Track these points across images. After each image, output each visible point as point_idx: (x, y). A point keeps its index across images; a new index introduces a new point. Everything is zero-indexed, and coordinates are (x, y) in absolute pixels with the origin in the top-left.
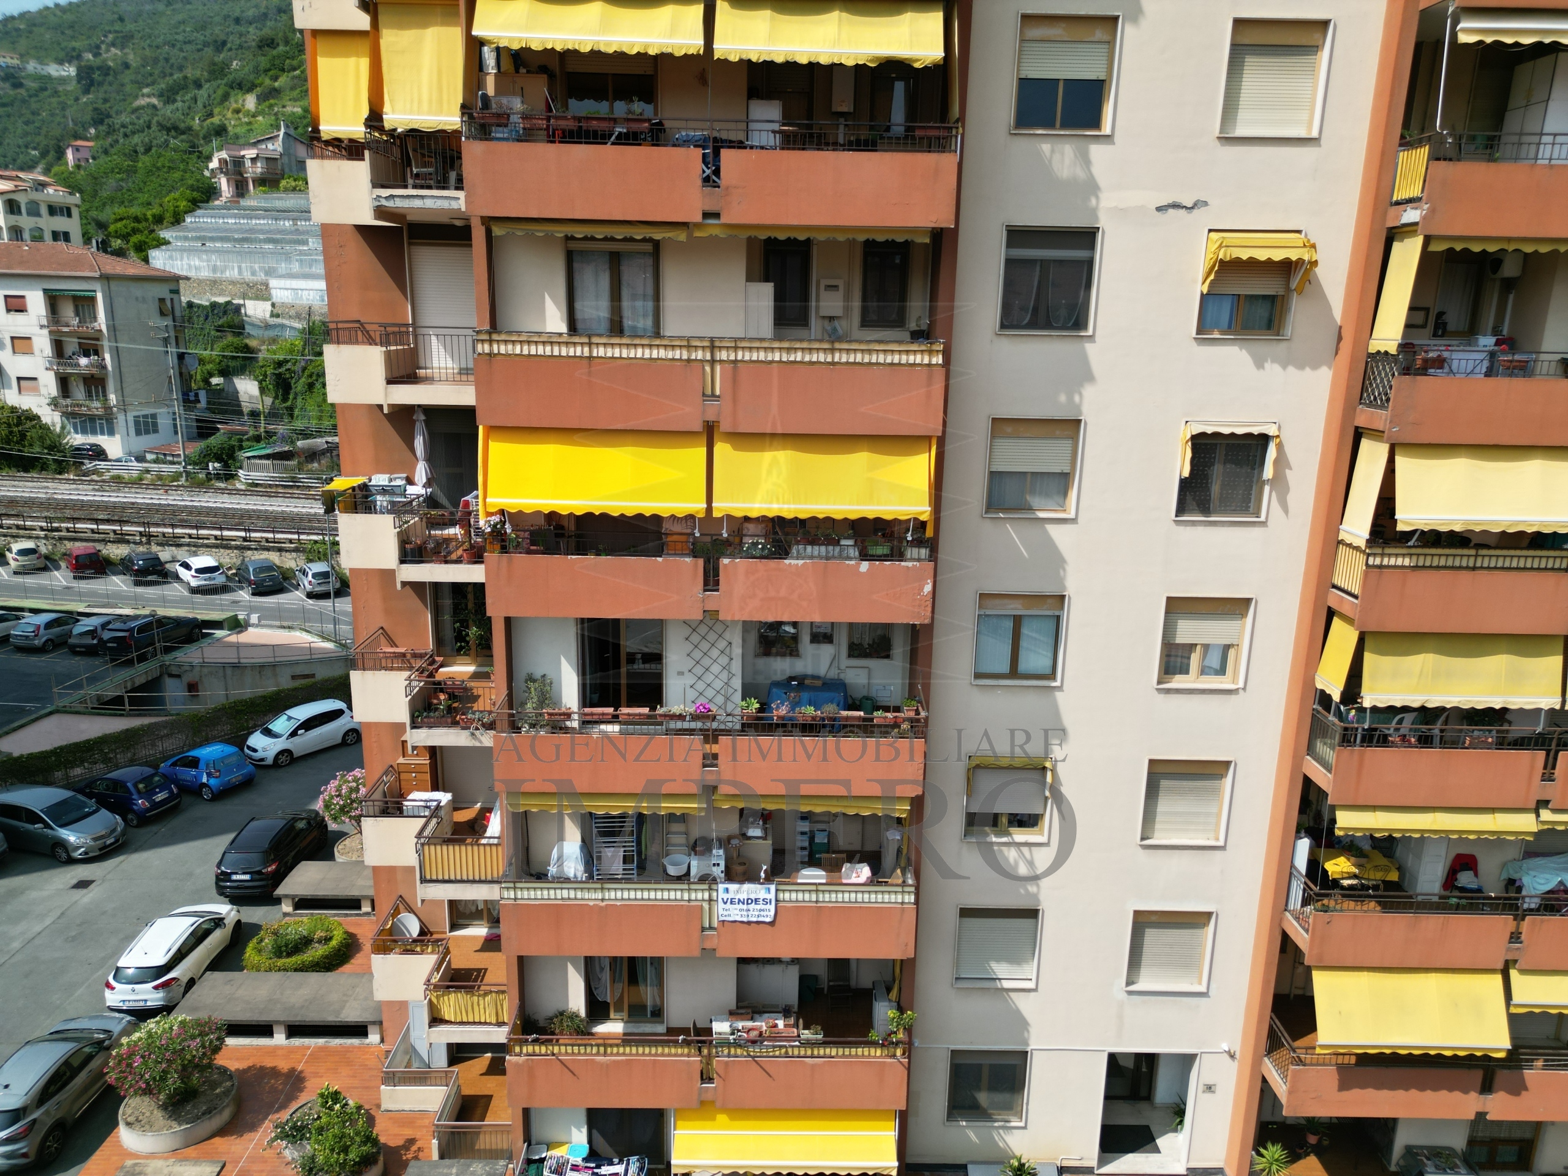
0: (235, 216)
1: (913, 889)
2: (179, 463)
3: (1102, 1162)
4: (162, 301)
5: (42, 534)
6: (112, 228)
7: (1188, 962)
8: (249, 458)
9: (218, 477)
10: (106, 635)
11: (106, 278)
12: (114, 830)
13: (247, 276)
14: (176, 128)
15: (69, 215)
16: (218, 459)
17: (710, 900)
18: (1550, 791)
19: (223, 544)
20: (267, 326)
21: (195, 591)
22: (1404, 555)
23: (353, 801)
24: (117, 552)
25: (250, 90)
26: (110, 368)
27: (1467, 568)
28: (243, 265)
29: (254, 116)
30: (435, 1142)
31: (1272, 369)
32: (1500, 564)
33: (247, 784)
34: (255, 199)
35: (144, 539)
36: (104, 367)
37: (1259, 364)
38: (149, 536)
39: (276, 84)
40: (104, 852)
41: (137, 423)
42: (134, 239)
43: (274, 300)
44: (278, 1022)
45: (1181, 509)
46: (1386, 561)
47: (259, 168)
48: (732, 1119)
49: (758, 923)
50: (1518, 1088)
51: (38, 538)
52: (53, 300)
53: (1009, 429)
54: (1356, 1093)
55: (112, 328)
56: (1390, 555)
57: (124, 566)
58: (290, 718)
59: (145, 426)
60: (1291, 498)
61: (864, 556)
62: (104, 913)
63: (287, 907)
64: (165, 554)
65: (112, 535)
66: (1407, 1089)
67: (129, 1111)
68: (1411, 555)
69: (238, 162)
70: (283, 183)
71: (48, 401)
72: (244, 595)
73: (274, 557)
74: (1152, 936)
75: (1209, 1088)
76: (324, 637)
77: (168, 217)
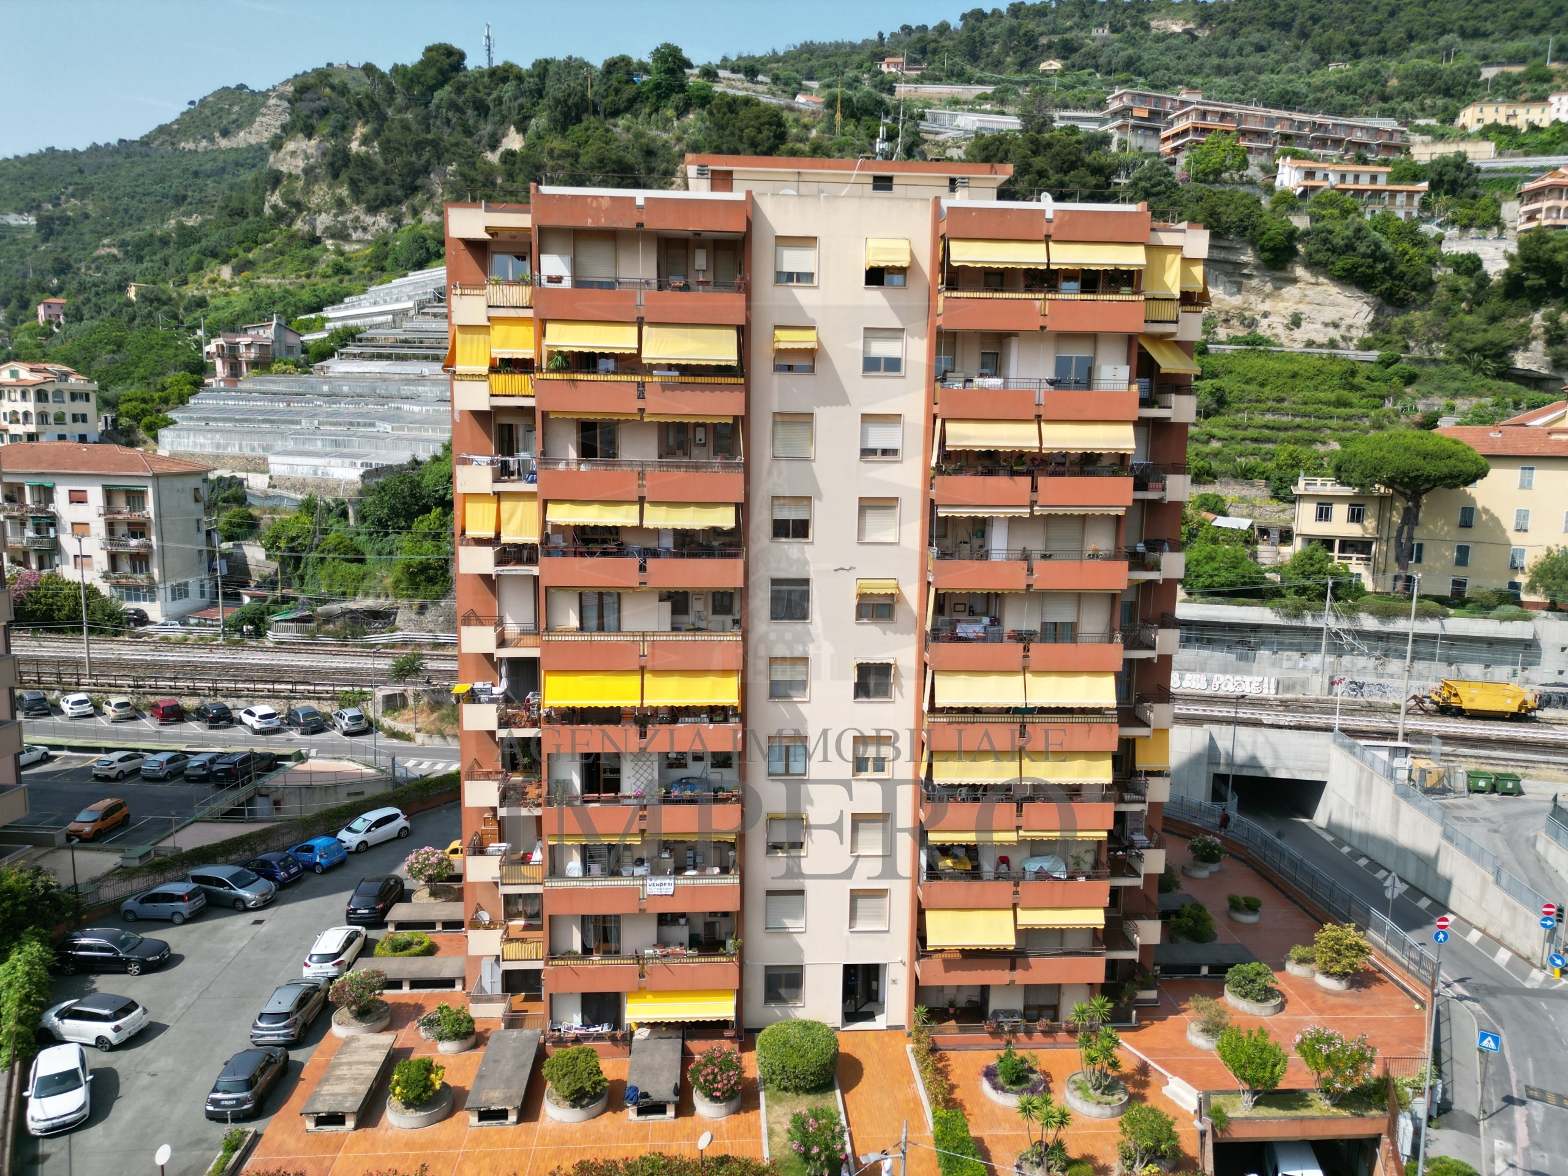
0: (234, 398)
1: (739, 875)
2: (218, 626)
3: (843, 1025)
4: (197, 490)
5: (131, 690)
6: (123, 408)
7: (878, 916)
8: (276, 621)
10: (216, 767)
11: (156, 476)
12: (270, 890)
13: (247, 452)
14: (158, 300)
15: (88, 400)
16: (251, 622)
17: (643, 885)
18: (1021, 821)
19: (274, 695)
20: (267, 497)
21: (257, 732)
22: (944, 718)
24: (189, 703)
25: (225, 261)
26: (155, 548)
28: (244, 443)
29: (230, 287)
30: (503, 1024)
31: (890, 634)
33: (341, 864)
34: (249, 382)
35: (212, 693)
36: (151, 547)
37: (885, 633)
38: (216, 690)
40: (266, 904)
41: (173, 591)
42: (146, 420)
43: (272, 473)
44: (406, 979)
45: (856, 696)
47: (253, 354)
48: (654, 998)
49: (666, 895)
50: (1027, 967)
51: (125, 693)
52: (109, 493)
53: (777, 663)
54: (953, 973)
55: (159, 514)
57: (201, 714)
58: (365, 820)
59: (180, 592)
60: (906, 691)
61: (711, 721)
62: (276, 937)
63: (391, 929)
64: (229, 703)
65: (186, 690)
67: (334, 1019)
68: (947, 717)
69: (234, 348)
70: (275, 367)
71: (102, 575)
72: (295, 734)
73: (314, 704)
74: (861, 903)
75: (894, 982)
76: (367, 765)
77: (174, 398)
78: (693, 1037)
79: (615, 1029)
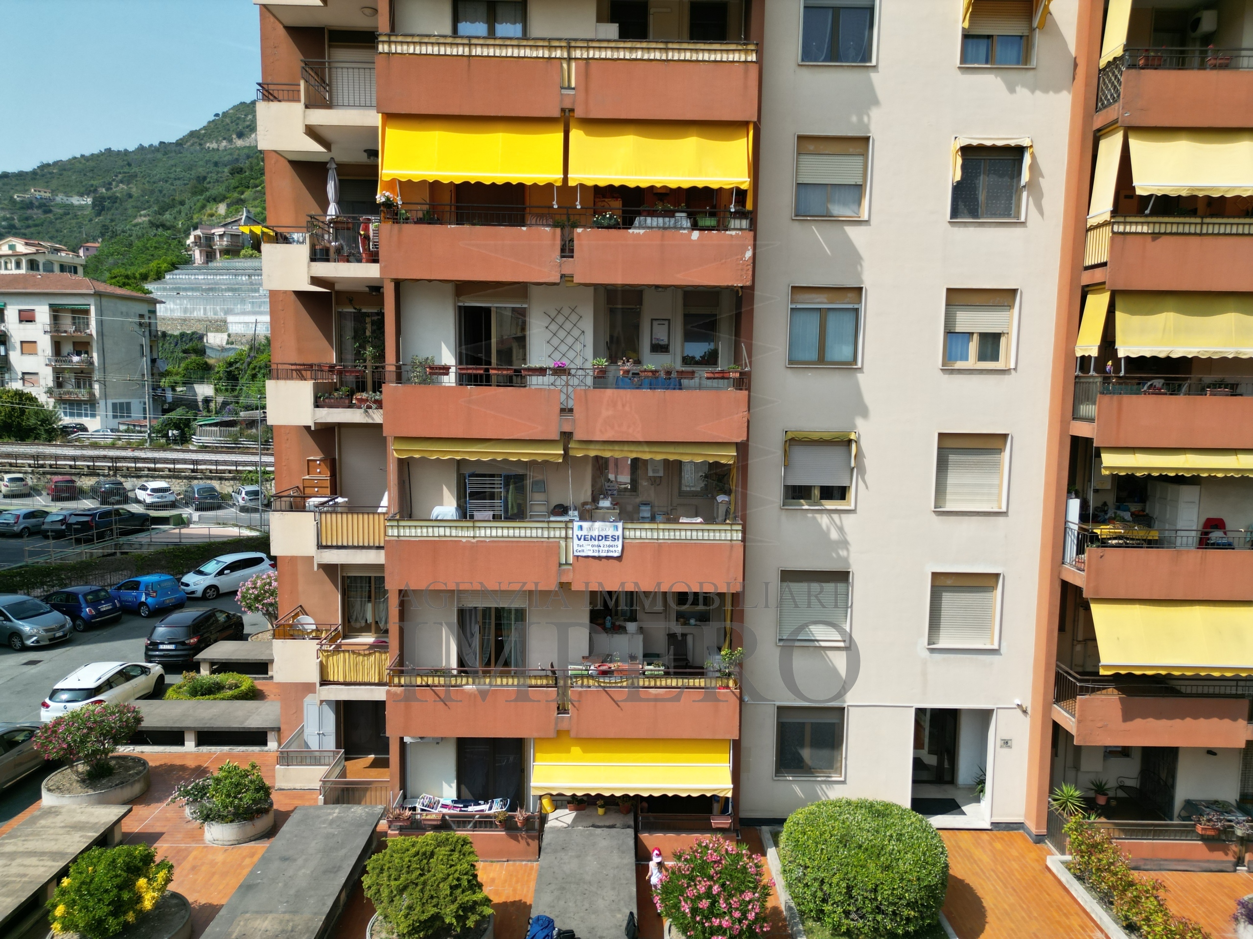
0: (204, 274)
1: (740, 527)
2: (145, 432)
3: (914, 818)
4: (141, 317)
5: (30, 470)
7: (981, 624)
8: (201, 426)
9: (175, 442)
10: (73, 520)
11: (98, 295)
12: (63, 626)
13: (211, 315)
16: (177, 426)
17: (566, 538)
19: (175, 475)
20: (223, 350)
22: (1142, 223)
23: (266, 592)
25: (222, 201)
26: (96, 364)
27: (1195, 234)
28: (208, 307)
29: (224, 219)
30: (321, 797)
31: (1022, 92)
32: (1222, 231)
34: (220, 262)
35: (111, 473)
36: (92, 363)
37: (1012, 90)
38: (116, 470)
39: (242, 197)
40: (54, 643)
41: (114, 408)
43: (230, 332)
44: (189, 729)
45: (955, 213)
46: (1128, 229)
47: (225, 242)
48: (584, 751)
49: (607, 558)
52: (56, 312)
53: (811, 147)
54: (1138, 722)
55: (101, 333)
56: (1131, 223)
57: (93, 493)
58: (219, 562)
59: (121, 410)
60: (1045, 202)
61: (695, 226)
62: (48, 678)
63: (205, 672)
64: (128, 483)
65: (86, 469)
66: (1183, 718)
67: (51, 783)
68: (1148, 223)
69: (209, 238)
70: (243, 252)
71: (45, 390)
72: (189, 510)
73: (215, 484)
74: (948, 599)
75: (1006, 743)
76: (251, 530)
77: (152, 275)
78: (652, 828)
79: (512, 808)
